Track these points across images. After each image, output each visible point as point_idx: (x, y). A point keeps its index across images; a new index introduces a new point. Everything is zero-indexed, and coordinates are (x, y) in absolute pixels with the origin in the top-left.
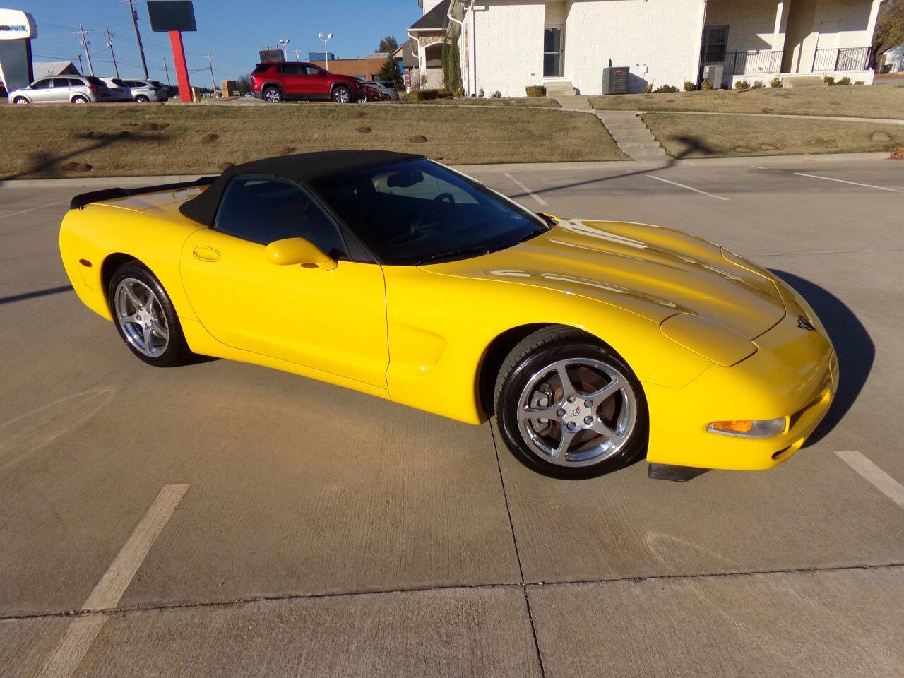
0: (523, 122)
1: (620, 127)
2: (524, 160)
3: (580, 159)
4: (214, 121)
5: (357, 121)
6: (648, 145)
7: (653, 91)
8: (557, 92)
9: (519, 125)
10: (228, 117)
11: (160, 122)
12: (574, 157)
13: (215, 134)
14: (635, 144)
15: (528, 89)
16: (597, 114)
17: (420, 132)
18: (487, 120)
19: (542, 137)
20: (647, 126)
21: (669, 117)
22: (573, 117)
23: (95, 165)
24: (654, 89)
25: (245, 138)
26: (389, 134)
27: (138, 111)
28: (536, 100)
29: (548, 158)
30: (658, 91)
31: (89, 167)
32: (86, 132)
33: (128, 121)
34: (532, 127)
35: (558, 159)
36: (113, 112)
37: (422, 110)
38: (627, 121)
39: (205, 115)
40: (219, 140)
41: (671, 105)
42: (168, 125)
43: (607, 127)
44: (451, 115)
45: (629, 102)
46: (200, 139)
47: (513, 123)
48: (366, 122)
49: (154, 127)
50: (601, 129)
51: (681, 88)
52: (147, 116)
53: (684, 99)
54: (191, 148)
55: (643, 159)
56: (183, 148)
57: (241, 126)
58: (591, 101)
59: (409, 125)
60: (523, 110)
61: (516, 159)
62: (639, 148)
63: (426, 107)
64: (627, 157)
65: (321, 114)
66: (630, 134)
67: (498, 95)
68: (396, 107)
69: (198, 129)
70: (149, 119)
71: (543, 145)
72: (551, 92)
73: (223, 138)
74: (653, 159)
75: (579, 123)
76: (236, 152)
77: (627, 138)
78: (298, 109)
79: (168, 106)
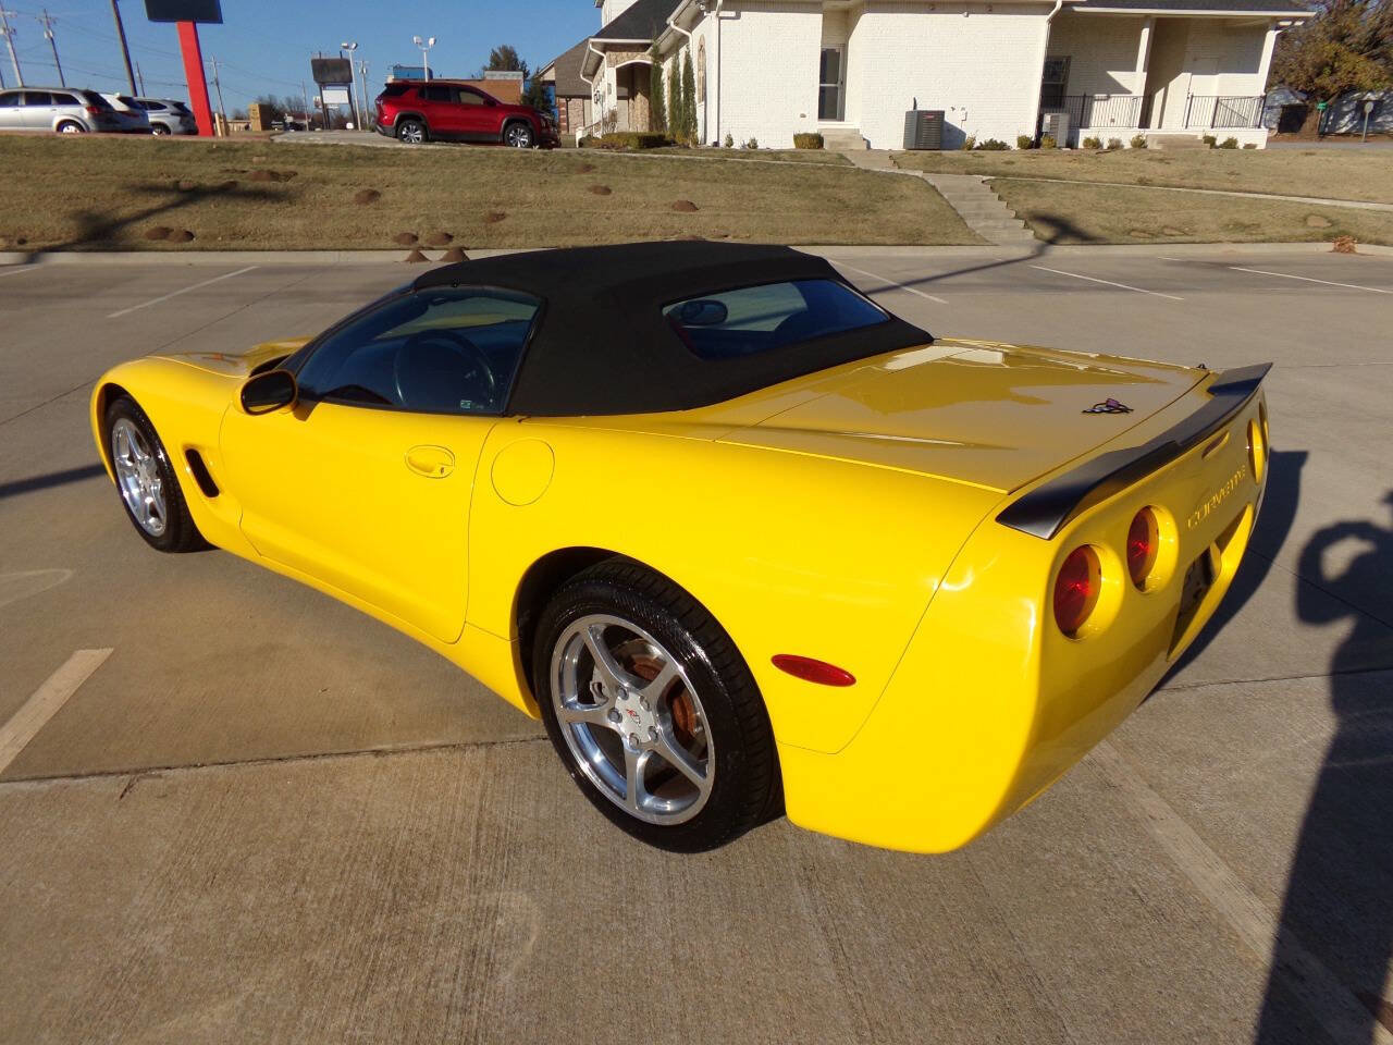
0: (826, 186)
1: (963, 198)
2: (845, 242)
3: (923, 242)
4: (366, 170)
5: (584, 176)
6: (1008, 224)
7: (975, 146)
8: (840, 144)
9: (822, 190)
10: (384, 164)
11: (279, 168)
12: (915, 239)
13: (375, 189)
14: (991, 223)
15: (796, 137)
16: (926, 179)
17: (682, 197)
18: (773, 182)
19: (861, 208)
20: (1000, 198)
21: (1028, 185)
22: (895, 181)
23: (199, 232)
24: (977, 144)
25: (422, 197)
26: (639, 198)
27: (237, 150)
28: (815, 154)
29: (879, 239)
30: (981, 147)
31: (190, 236)
32: (168, 181)
33: (229, 166)
34: (842, 194)
35: (893, 240)
36: (196, 151)
37: (675, 163)
38: (971, 190)
39: (346, 160)
40: (382, 199)
41: (1010, 169)
42: (296, 174)
43: (946, 196)
44: (718, 172)
45: (952, 161)
46: (352, 196)
47: (813, 187)
48: (600, 179)
49: (274, 176)
50: (938, 199)
51: (1013, 144)
52: (255, 159)
53: (1027, 160)
54: (343, 210)
55: (1007, 243)
56: (329, 210)
57: (409, 178)
58: (893, 157)
59: (663, 185)
60: (820, 168)
61: (833, 239)
62: (995, 227)
63: (679, 160)
64: (983, 242)
65: (526, 164)
66: (979, 207)
67: (753, 145)
68: (635, 158)
69: (342, 180)
70: (259, 163)
71: (866, 220)
72: (832, 144)
73: (388, 196)
74: (1019, 244)
75: (906, 189)
76: (415, 217)
77: (977, 215)
78: (489, 155)
79: (281, 144)
